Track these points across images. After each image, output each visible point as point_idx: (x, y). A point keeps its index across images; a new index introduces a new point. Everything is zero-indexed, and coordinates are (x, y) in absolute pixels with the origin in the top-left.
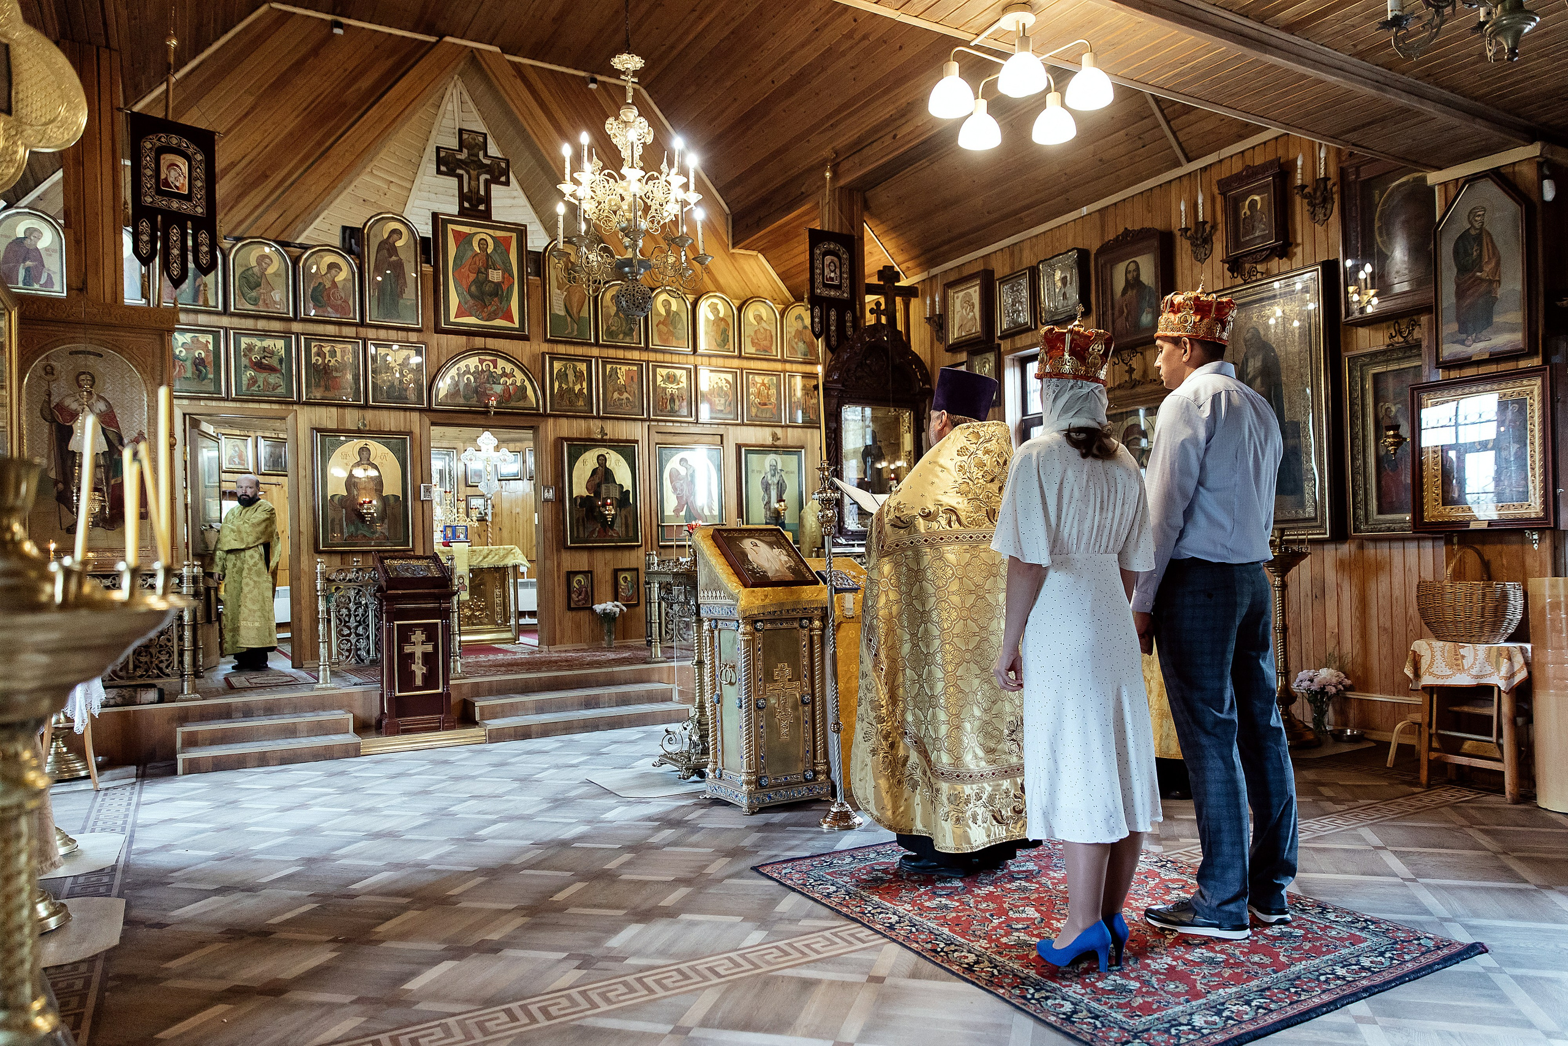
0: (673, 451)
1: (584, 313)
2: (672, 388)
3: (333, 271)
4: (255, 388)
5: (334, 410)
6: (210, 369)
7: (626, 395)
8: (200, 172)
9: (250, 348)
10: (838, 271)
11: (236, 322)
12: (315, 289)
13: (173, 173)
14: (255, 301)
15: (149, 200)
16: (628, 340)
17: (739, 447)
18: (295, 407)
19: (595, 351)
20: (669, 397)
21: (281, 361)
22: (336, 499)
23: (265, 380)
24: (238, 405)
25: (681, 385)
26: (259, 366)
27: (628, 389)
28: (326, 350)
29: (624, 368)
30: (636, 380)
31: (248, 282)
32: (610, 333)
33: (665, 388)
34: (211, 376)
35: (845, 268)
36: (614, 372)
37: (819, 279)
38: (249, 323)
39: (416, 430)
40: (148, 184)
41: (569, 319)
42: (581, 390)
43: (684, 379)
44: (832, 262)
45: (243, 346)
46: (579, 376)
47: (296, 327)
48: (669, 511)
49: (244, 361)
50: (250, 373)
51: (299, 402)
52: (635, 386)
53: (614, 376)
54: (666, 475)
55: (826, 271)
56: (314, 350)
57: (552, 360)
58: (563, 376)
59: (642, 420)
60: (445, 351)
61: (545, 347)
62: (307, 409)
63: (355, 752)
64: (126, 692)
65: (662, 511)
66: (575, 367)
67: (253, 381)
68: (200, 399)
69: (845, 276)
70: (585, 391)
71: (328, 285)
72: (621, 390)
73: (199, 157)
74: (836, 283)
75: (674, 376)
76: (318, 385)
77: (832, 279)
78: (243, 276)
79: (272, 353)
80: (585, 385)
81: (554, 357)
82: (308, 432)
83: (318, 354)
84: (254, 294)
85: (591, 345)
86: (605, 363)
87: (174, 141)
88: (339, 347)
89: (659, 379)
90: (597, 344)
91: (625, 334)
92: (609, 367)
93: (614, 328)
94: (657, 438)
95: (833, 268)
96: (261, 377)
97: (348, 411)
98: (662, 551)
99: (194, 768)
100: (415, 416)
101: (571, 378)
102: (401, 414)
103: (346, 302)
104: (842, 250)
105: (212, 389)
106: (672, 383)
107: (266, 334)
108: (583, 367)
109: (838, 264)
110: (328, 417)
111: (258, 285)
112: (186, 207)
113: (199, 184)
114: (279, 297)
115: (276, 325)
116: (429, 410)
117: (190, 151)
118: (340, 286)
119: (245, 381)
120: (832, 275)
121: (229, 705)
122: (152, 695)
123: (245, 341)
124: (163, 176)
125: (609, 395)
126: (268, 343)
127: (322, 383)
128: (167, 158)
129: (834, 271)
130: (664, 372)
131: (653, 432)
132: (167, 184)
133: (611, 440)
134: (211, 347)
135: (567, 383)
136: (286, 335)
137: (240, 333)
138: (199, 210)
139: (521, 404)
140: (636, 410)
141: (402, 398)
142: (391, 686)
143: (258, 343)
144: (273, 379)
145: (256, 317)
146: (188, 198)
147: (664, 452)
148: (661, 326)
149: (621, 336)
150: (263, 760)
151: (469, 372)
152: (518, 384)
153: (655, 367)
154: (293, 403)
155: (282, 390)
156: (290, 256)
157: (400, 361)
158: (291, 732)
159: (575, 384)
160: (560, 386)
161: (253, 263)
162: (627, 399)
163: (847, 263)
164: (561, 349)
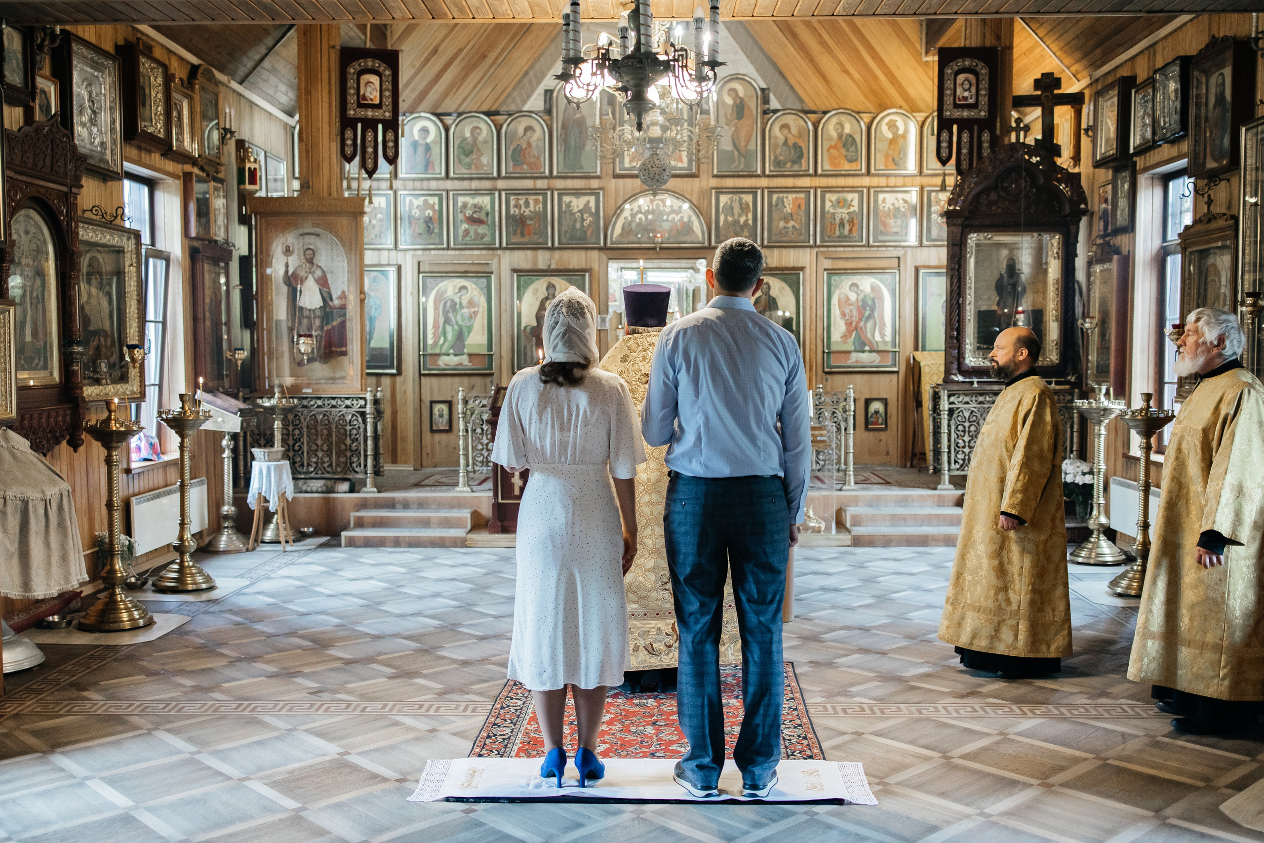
0: (843, 277)
1: (752, 146)
2: (842, 213)
3: (529, 133)
4: (468, 238)
5: (529, 253)
6: (436, 225)
7: (792, 223)
8: (388, 85)
9: (465, 206)
10: (973, 89)
11: (457, 184)
12: (514, 150)
13: (369, 89)
14: (469, 166)
15: (352, 112)
16: (796, 168)
17: (917, 269)
18: (499, 252)
19: (764, 182)
20: (838, 221)
21: (487, 214)
22: (528, 329)
23: (476, 232)
24: (457, 252)
25: (852, 209)
26: (472, 220)
27: (795, 217)
28: (522, 202)
29: (791, 196)
30: (803, 207)
31: (464, 150)
32: (778, 163)
33: (834, 214)
34: (436, 231)
35: (984, 84)
36: (781, 201)
37: (948, 100)
38: (466, 184)
39: (596, 267)
40: (352, 100)
41: (736, 153)
42: (746, 221)
43: (855, 203)
44: (967, 79)
45: (460, 204)
46: (744, 208)
47: (501, 184)
48: (836, 336)
49: (460, 217)
50: (465, 226)
51: (500, 248)
52: (802, 214)
53: (780, 205)
54: (835, 301)
55: (959, 91)
56: (512, 203)
57: (718, 194)
58: (730, 209)
59: (810, 247)
60: (621, 194)
61: (714, 182)
62: (507, 252)
63: (462, 543)
64: (329, 483)
65: (829, 337)
66: (741, 199)
67: (467, 232)
68: (430, 249)
69: (983, 92)
70: (750, 222)
71: (524, 145)
72: (787, 218)
73: (388, 73)
74: (971, 101)
75: (845, 200)
76: (515, 233)
77: (965, 98)
78: (460, 147)
79: (481, 208)
80: (750, 216)
81: (720, 191)
82: (508, 272)
83: (516, 206)
84: (468, 160)
85: (758, 176)
86: (771, 193)
87: (370, 63)
88: (531, 199)
89: (828, 204)
90: (764, 175)
91: (794, 162)
92: (775, 196)
93: (781, 158)
94: (828, 264)
95: (966, 86)
96: (473, 229)
97: (540, 252)
98: (829, 377)
99: (352, 543)
100: (595, 254)
101: (737, 210)
102: (583, 253)
103: (538, 158)
104: (981, 65)
105: (437, 241)
106: (843, 207)
107: (477, 192)
108: (748, 198)
109: (974, 81)
110: (523, 259)
111: (472, 152)
112: (378, 114)
113: (387, 93)
114: (487, 160)
115: (487, 184)
116: (605, 249)
117: (381, 69)
118: (534, 145)
119: (461, 233)
120: (966, 94)
121: (393, 499)
122: (345, 486)
123: (461, 200)
124: (362, 93)
125: (774, 224)
126: (478, 200)
127: (519, 231)
128: (366, 78)
129: (969, 90)
130: (834, 197)
131: (821, 258)
132: (365, 98)
133: (777, 269)
134: (437, 207)
135: (733, 215)
136: (491, 192)
137: (459, 192)
138: (387, 114)
139: (687, 238)
140: (802, 238)
141: (583, 238)
142: (496, 495)
143: (470, 201)
144: (481, 229)
145: (471, 179)
146: (379, 106)
147: (833, 278)
148: (832, 151)
149: (789, 165)
150: (397, 543)
151: (640, 212)
152: (685, 220)
153: (823, 194)
154: (497, 249)
155: (487, 239)
156: (495, 125)
157: (581, 207)
158: (426, 523)
159: (740, 216)
160: (726, 219)
161: (468, 134)
162: (794, 227)
163: (987, 78)
164: (730, 182)
